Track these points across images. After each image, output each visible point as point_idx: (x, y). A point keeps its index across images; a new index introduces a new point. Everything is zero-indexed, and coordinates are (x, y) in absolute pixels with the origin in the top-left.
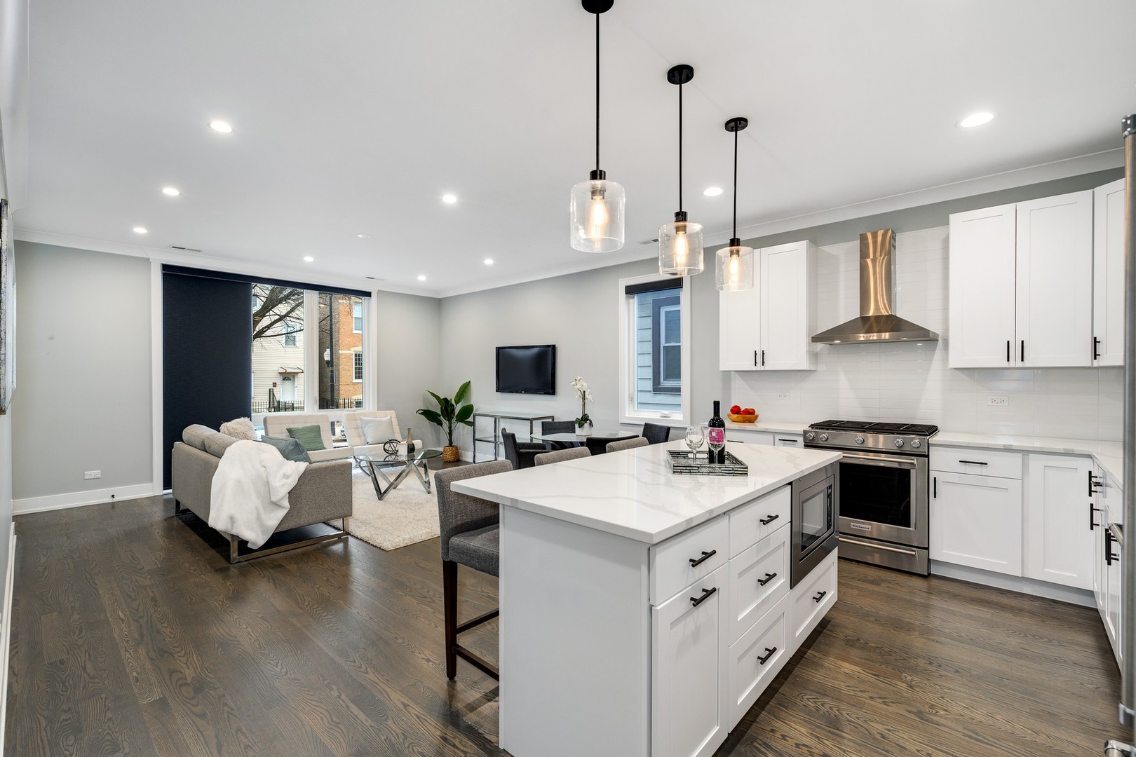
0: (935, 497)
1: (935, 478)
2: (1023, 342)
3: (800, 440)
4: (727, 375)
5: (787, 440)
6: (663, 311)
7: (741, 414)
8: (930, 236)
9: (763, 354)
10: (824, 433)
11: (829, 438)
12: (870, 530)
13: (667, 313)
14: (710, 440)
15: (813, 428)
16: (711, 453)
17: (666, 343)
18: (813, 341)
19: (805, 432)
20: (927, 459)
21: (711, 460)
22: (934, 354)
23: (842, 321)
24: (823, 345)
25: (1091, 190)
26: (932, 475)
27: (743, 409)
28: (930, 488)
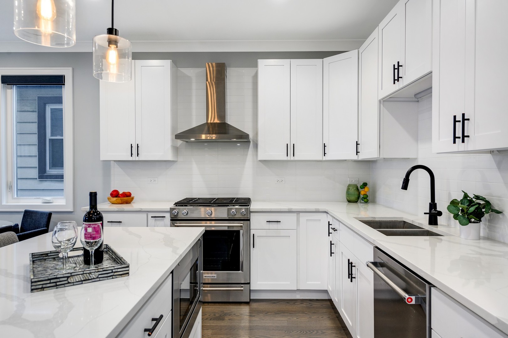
0: (254, 247)
1: (254, 235)
2: (294, 144)
3: (168, 216)
4: (107, 164)
5: (158, 217)
6: (49, 108)
7: (119, 197)
8: (246, 73)
9: (138, 147)
10: (185, 209)
11: (189, 212)
12: (216, 278)
13: (51, 109)
14: (86, 238)
15: (176, 206)
16: (86, 253)
17: (52, 136)
18: (176, 138)
19: (172, 209)
20: (249, 222)
21: (87, 262)
22: (248, 151)
23: (194, 125)
24: (182, 142)
25: (322, 60)
26: (252, 232)
27: (121, 192)
28: (251, 243)
